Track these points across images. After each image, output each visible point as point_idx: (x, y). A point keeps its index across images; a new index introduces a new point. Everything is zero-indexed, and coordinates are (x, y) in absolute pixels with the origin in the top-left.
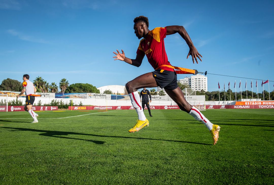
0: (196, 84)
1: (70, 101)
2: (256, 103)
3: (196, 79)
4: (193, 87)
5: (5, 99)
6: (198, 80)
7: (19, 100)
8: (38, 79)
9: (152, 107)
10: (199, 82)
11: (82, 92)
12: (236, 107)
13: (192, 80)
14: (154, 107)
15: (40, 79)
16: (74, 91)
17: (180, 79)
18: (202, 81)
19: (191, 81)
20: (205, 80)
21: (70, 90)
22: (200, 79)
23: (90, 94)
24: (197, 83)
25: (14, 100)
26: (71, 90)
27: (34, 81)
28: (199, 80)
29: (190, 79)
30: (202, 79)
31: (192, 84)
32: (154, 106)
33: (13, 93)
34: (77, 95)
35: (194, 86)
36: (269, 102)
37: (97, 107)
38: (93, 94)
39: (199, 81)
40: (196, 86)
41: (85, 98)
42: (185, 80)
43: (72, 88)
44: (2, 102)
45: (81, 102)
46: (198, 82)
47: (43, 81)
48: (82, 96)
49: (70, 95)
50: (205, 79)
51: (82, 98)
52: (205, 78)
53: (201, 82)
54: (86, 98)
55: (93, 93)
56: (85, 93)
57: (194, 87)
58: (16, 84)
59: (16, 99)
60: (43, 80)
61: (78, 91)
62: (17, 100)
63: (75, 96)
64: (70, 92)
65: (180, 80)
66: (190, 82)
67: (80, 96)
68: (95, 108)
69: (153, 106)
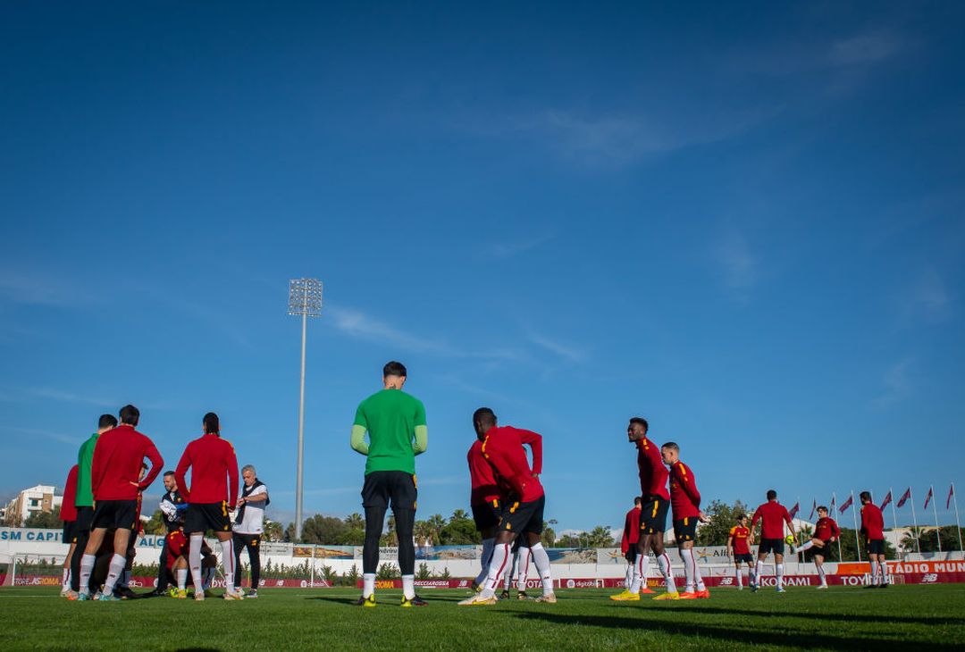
2: (910, 566)
12: (768, 582)
48: (466, 552)
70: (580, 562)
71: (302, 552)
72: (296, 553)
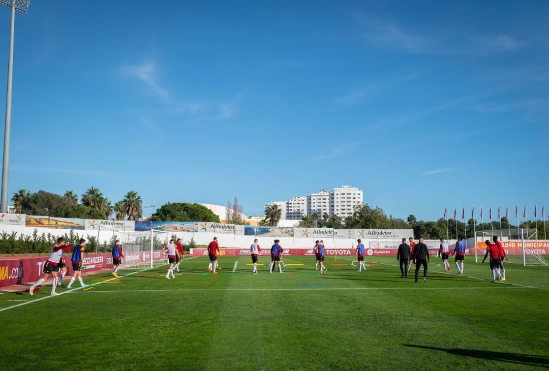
0: (343, 204)
1: (172, 237)
2: (508, 244)
3: (343, 194)
4: (338, 210)
5: (49, 234)
6: (346, 196)
7: (76, 234)
8: (92, 192)
9: (345, 251)
10: (349, 200)
11: (188, 219)
13: (335, 196)
14: (349, 251)
15: (96, 192)
16: (173, 218)
17: (312, 193)
18: (354, 198)
19: (333, 198)
20: (359, 196)
21: (163, 216)
22: (350, 194)
23: (203, 223)
24: (344, 202)
25: (66, 235)
26: (166, 216)
27: (83, 195)
28: (349, 196)
29: (333, 194)
30: (354, 194)
31: (335, 204)
32: (349, 249)
33: (53, 220)
34: (178, 224)
35: (340, 208)
36: (528, 244)
37: (244, 251)
38: (209, 224)
39: (348, 198)
40: (343, 208)
41: (195, 231)
42: (321, 196)
43: (169, 211)
44: (44, 238)
45: (192, 240)
46: (346, 200)
47: (102, 196)
48: (187, 227)
49: (165, 225)
50: (359, 194)
51: (188, 231)
52: (358, 192)
53: (352, 200)
54: (197, 231)
55: (209, 221)
56: (195, 223)
57: (340, 210)
58: (59, 202)
59: (70, 232)
60: (101, 194)
61: (180, 217)
62: (71, 235)
63: (175, 227)
64: (164, 220)
65: (312, 195)
66: (332, 200)
67: (184, 227)
68: (242, 253)
69: (347, 249)
70: (282, 236)
71: (35, 222)
72: (28, 223)
